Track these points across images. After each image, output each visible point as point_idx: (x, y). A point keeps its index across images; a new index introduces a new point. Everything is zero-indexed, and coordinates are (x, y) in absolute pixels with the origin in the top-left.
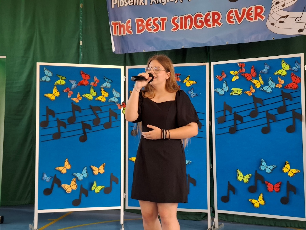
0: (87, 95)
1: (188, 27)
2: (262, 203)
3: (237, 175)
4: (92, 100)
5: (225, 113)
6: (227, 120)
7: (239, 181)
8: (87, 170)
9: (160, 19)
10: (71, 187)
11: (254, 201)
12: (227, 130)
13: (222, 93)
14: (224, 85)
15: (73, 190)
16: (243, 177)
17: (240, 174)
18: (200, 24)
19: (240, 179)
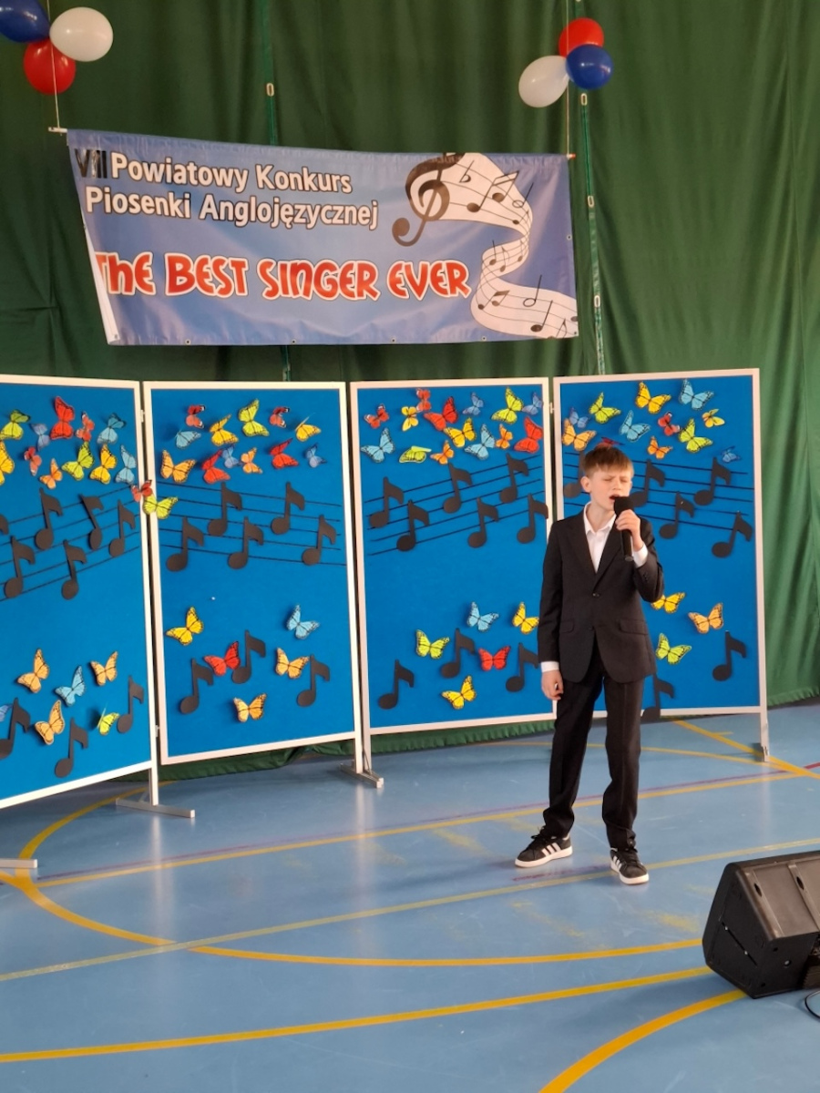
0: (71, 466)
1: (301, 291)
2: (470, 695)
3: (416, 643)
4: (82, 480)
5: (386, 504)
6: (392, 520)
7: (420, 656)
8: (82, 675)
9: (228, 261)
10: (51, 726)
11: (452, 695)
12: (393, 543)
13: (379, 456)
14: (384, 439)
15: (56, 735)
16: (430, 647)
17: (424, 640)
18: (327, 288)
19: (423, 650)
